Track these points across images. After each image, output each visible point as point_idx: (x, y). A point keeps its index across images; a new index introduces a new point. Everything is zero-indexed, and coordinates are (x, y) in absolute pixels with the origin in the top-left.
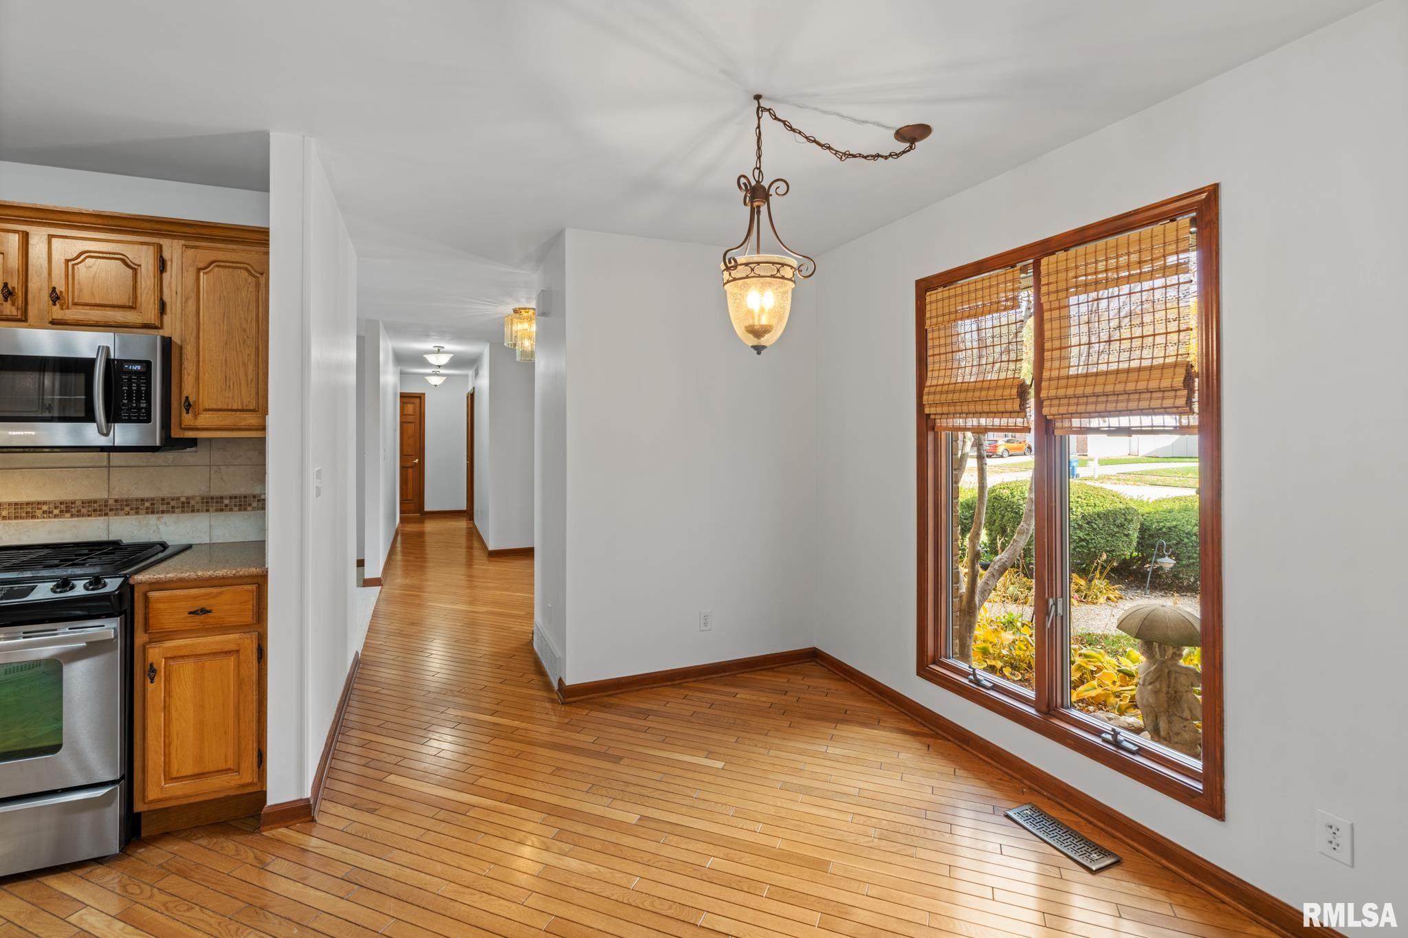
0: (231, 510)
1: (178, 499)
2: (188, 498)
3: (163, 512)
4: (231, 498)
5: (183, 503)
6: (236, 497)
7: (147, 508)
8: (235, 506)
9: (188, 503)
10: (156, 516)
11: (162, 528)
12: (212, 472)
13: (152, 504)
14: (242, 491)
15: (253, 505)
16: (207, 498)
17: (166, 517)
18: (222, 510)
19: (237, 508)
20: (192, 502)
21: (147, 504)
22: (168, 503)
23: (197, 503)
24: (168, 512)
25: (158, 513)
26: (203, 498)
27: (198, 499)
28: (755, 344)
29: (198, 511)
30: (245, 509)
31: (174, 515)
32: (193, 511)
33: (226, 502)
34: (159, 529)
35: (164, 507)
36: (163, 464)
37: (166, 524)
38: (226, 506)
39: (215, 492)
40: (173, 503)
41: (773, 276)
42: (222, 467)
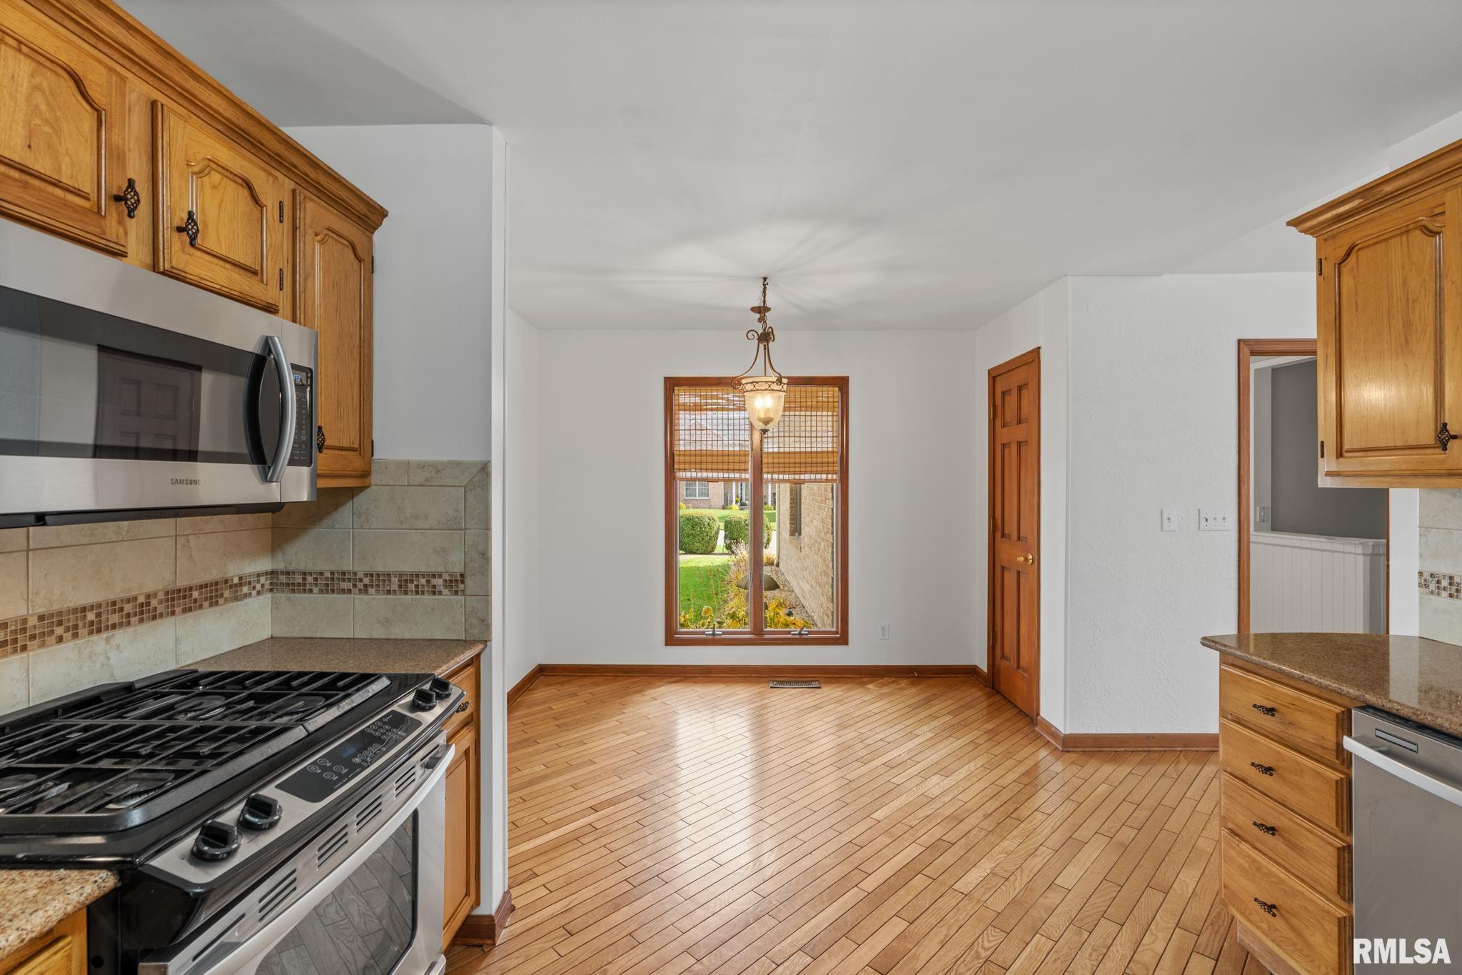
0: (201, 607)
1: (135, 599)
2: (148, 596)
3: (114, 627)
4: (201, 587)
5: (142, 605)
6: (206, 586)
7: (92, 623)
8: (206, 599)
9: (148, 604)
10: (104, 635)
11: (113, 655)
12: (179, 547)
13: (98, 615)
14: (213, 575)
15: (225, 596)
16: (173, 592)
17: (119, 635)
18: (190, 609)
19: (206, 604)
20: (154, 602)
21: (91, 616)
22: (121, 609)
23: (161, 602)
24: (121, 624)
25: (107, 628)
26: (167, 593)
27: (161, 596)
28: (763, 428)
29: (161, 615)
30: (217, 603)
31: (130, 630)
32: (154, 618)
33: (195, 594)
34: (108, 659)
35: (115, 618)
36: (114, 539)
37: (118, 648)
38: (195, 601)
39: (182, 583)
40: (128, 608)
41: (780, 391)
42: (190, 537)
